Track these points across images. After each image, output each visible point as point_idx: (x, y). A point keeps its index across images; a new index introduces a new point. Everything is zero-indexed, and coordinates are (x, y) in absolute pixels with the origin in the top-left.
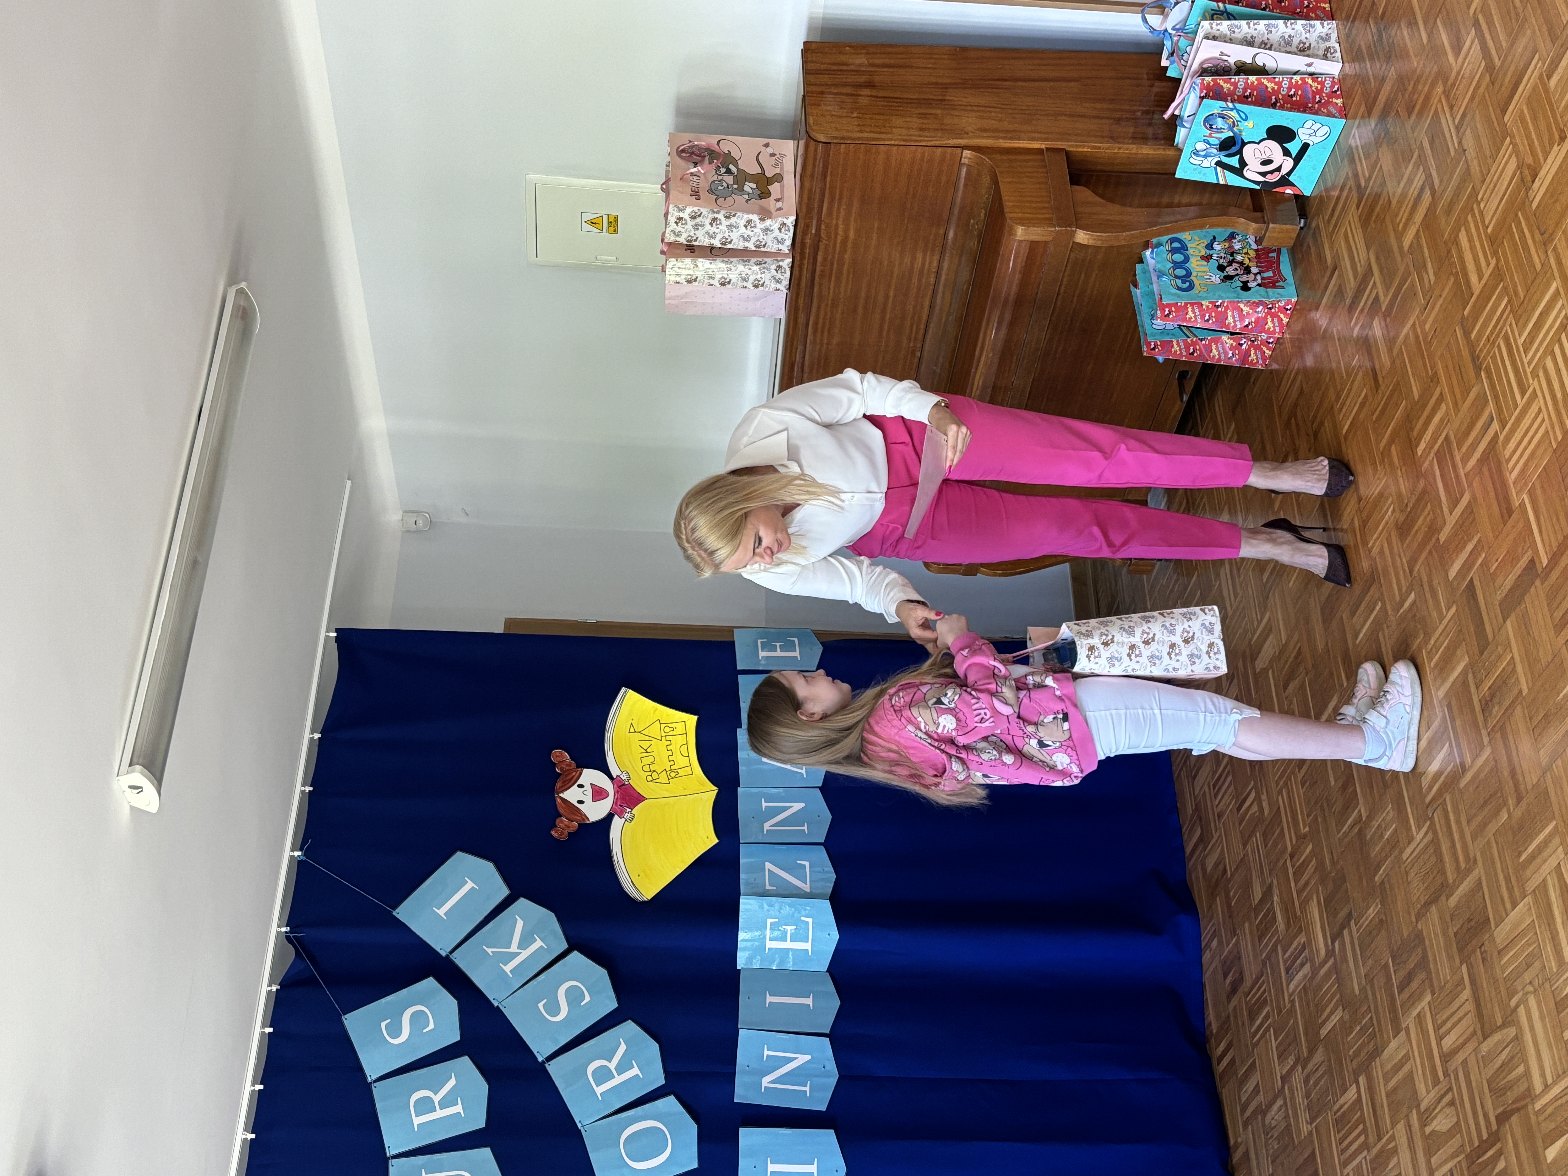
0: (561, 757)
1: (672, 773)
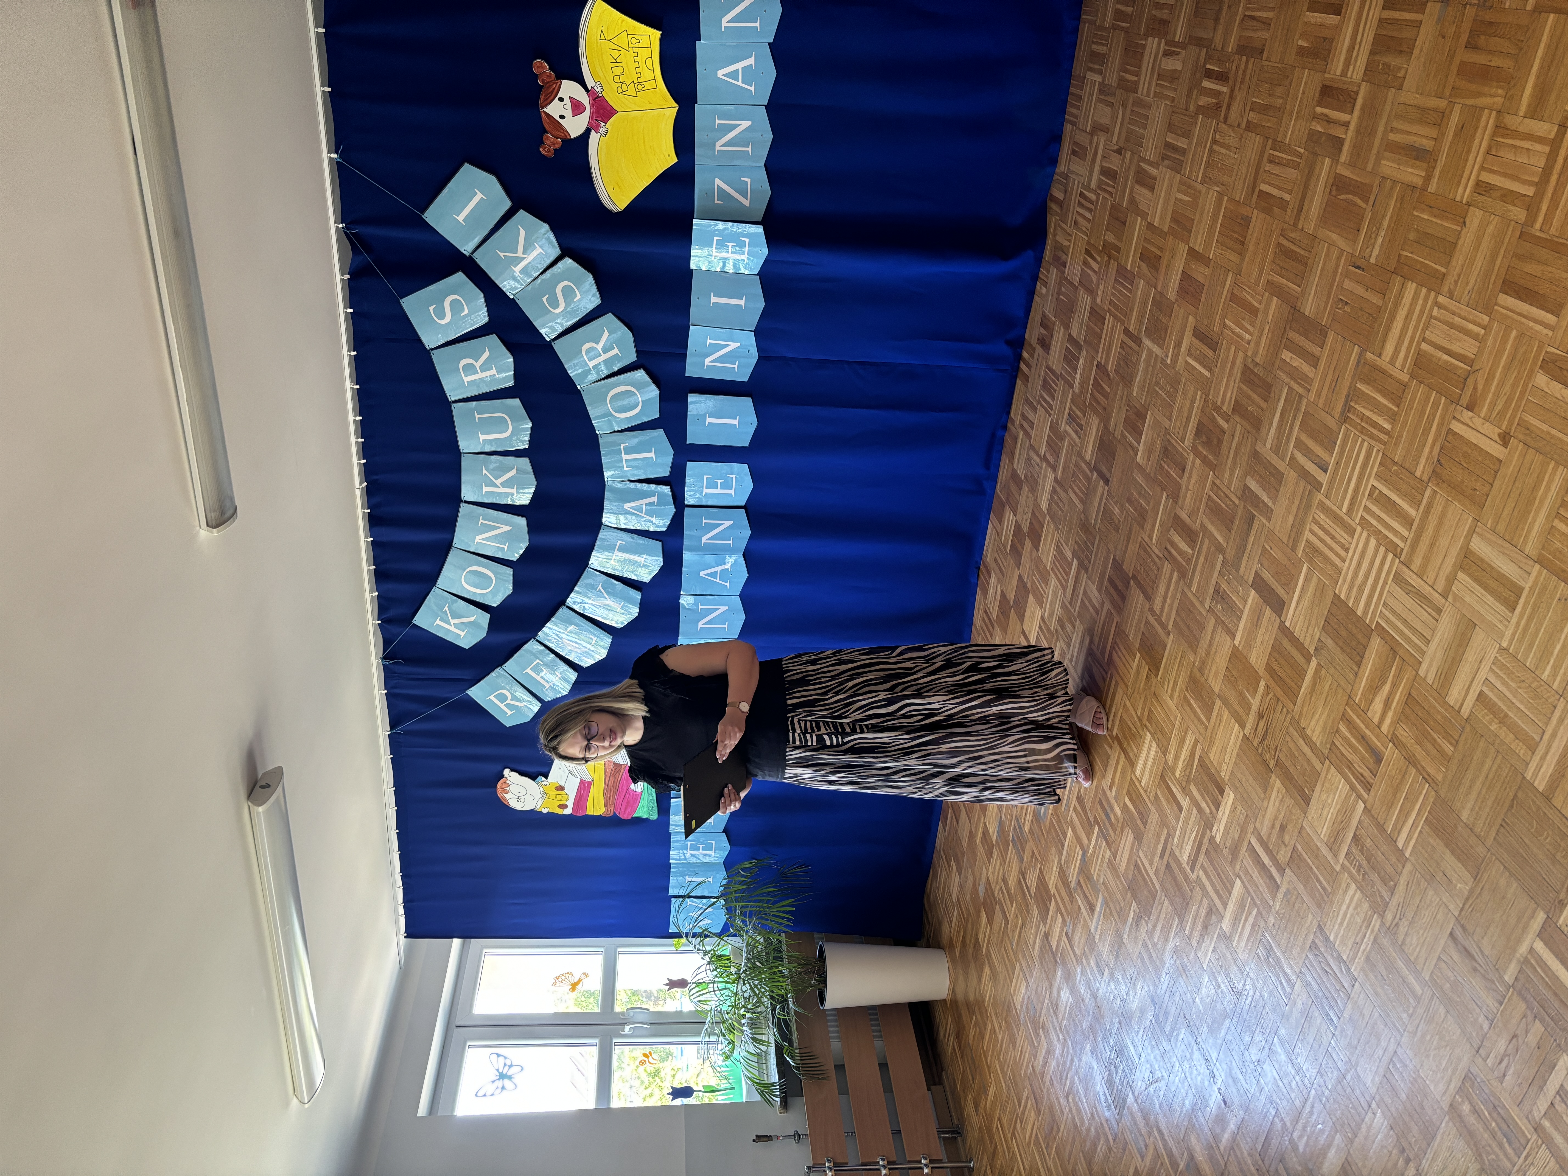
0: (541, 67)
1: (639, 86)
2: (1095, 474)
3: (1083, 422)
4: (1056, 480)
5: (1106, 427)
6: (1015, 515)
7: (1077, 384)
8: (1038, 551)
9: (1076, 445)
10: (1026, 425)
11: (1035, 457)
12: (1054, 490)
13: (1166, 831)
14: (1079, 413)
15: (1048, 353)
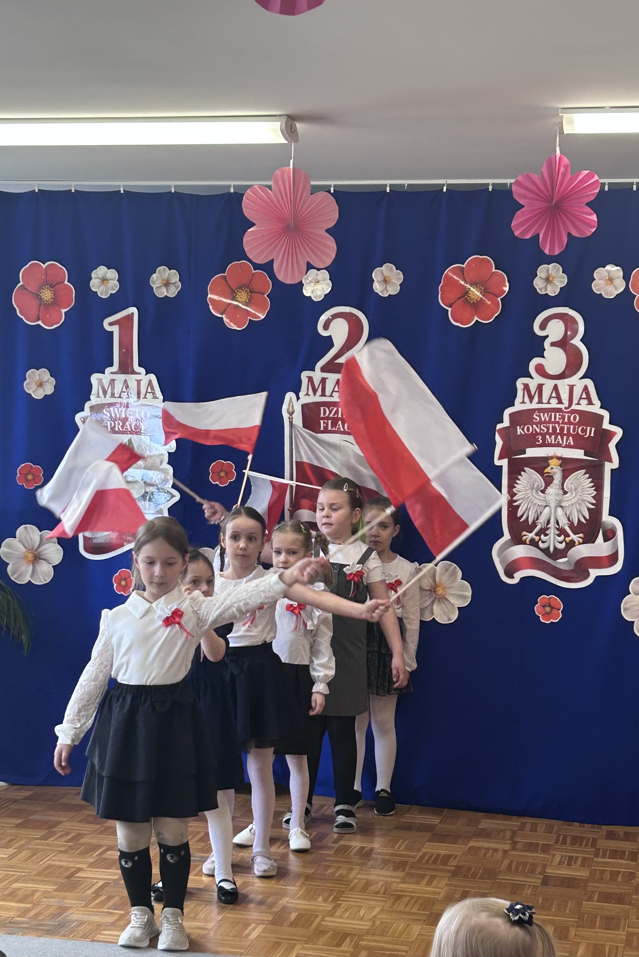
2: (542, 877)
3: (574, 866)
4: (505, 852)
5: (587, 881)
6: (440, 823)
7: (600, 860)
8: (428, 841)
9: (551, 862)
10: (528, 827)
11: (508, 834)
12: (496, 850)
13: (306, 939)
14: (579, 862)
15: (606, 839)
